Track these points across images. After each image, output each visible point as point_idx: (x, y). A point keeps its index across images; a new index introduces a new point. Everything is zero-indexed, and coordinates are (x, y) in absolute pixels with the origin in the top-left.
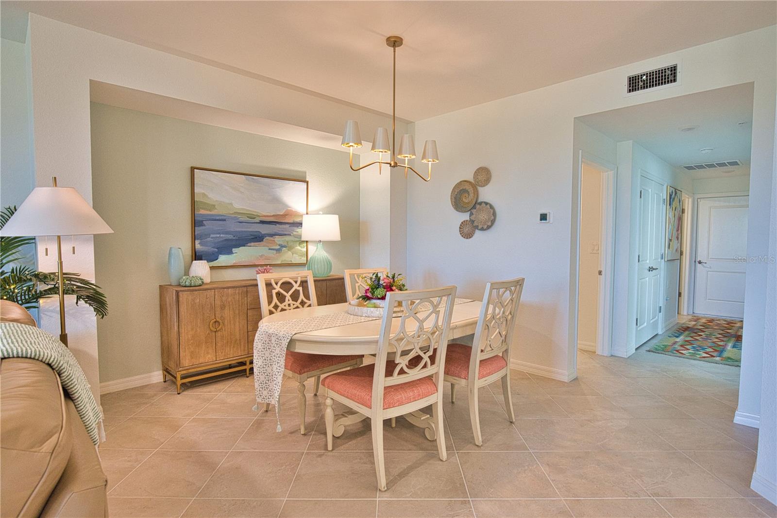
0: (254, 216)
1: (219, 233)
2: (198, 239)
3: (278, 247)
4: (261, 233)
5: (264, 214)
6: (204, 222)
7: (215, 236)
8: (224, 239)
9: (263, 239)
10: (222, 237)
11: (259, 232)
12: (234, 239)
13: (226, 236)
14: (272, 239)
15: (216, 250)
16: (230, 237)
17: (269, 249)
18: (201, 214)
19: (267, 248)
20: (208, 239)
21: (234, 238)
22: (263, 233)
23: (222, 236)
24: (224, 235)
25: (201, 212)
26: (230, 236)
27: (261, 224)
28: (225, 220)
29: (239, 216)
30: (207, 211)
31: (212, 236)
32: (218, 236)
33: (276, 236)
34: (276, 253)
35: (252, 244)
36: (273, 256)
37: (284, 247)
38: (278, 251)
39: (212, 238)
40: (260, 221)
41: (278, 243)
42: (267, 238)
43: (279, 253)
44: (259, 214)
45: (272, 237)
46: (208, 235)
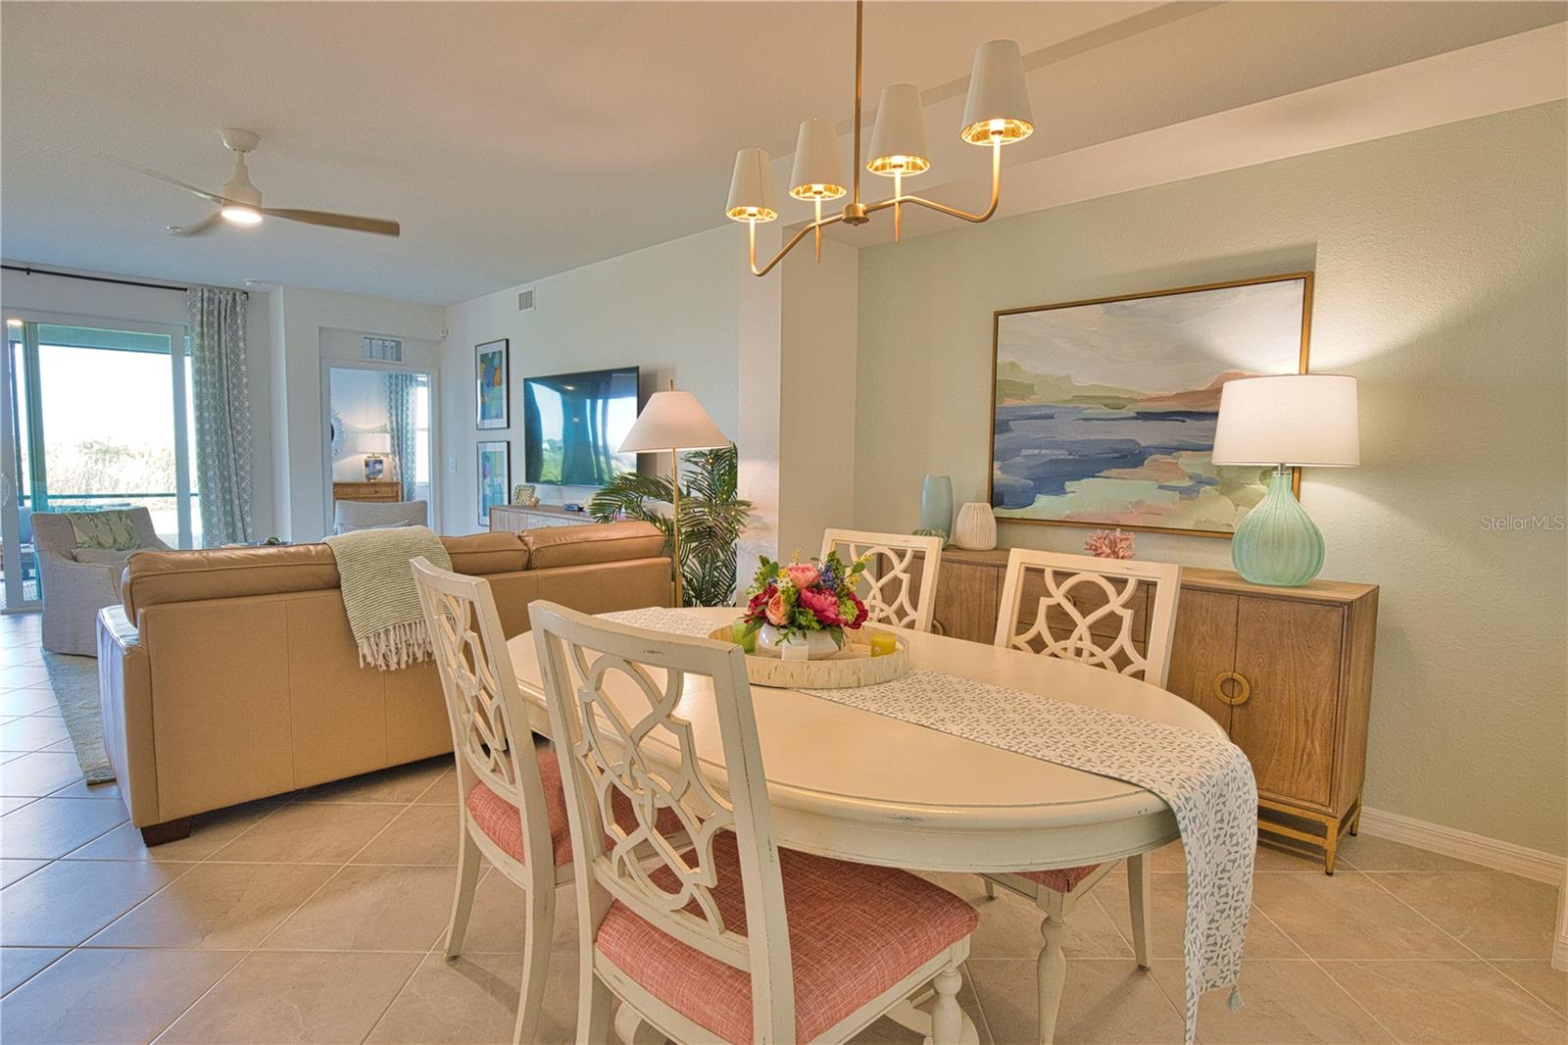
0: (1124, 403)
1: (1039, 447)
2: (998, 460)
3: (1186, 483)
4: (1139, 444)
5: (1151, 393)
6: (1010, 423)
7: (1030, 452)
8: (1048, 459)
9: (1143, 461)
10: (1044, 455)
11: (1133, 441)
12: (1070, 460)
13: (1056, 452)
14: (1169, 459)
15: (1031, 483)
16: (1062, 454)
17: (1160, 487)
18: (1006, 408)
19: (1156, 484)
20: (1017, 458)
21: (1071, 457)
22: (1143, 444)
23: (1043, 452)
24: (1048, 452)
25: (1005, 404)
26: (1060, 452)
27: (1140, 421)
28: (1051, 417)
29: (1086, 406)
30: (1018, 399)
31: (1024, 452)
32: (1037, 451)
33: (1183, 453)
34: (1181, 499)
35: (1114, 472)
36: (1171, 506)
37: (1209, 484)
38: (1188, 493)
39: (1025, 456)
40: (1137, 413)
41: (1190, 471)
42: (1157, 457)
43: (1192, 499)
44: (1135, 397)
45: (1170, 454)
46: (1016, 451)
